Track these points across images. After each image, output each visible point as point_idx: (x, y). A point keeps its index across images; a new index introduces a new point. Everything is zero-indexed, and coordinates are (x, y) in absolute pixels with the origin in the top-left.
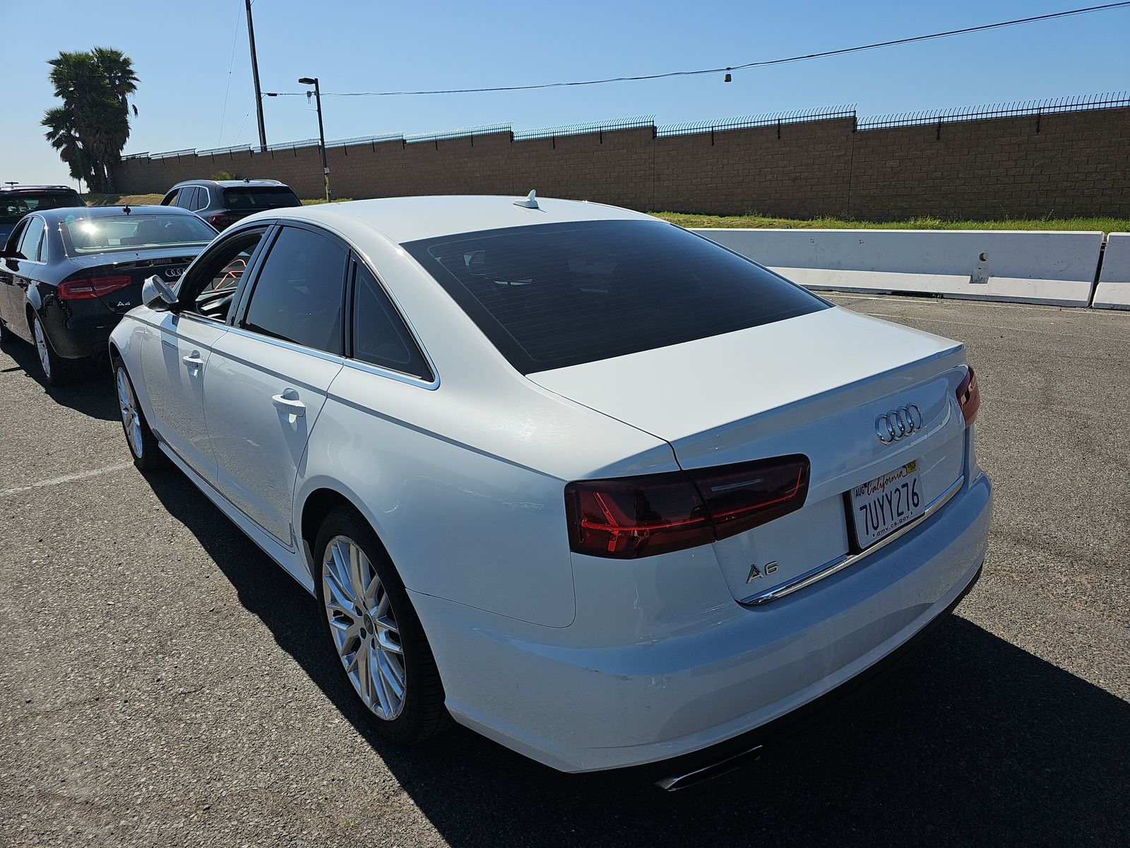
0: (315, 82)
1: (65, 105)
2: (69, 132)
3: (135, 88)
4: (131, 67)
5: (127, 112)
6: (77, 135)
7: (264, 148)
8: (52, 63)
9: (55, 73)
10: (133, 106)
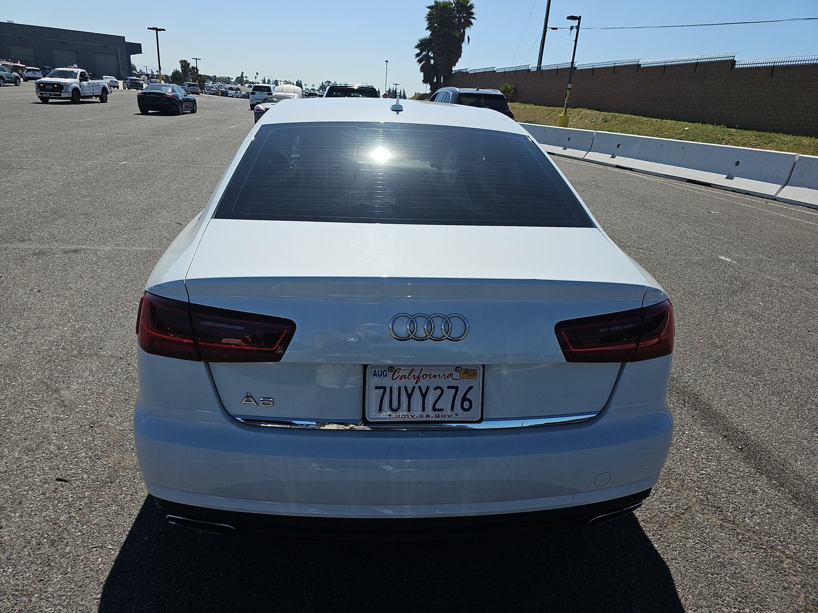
0: (579, 18)
1: (430, 36)
2: (428, 53)
3: (472, 25)
4: (473, 10)
5: (463, 40)
6: (432, 56)
7: (539, 68)
8: (428, 7)
9: (430, 14)
10: (468, 37)
